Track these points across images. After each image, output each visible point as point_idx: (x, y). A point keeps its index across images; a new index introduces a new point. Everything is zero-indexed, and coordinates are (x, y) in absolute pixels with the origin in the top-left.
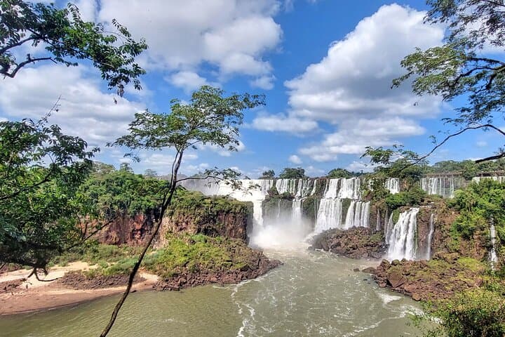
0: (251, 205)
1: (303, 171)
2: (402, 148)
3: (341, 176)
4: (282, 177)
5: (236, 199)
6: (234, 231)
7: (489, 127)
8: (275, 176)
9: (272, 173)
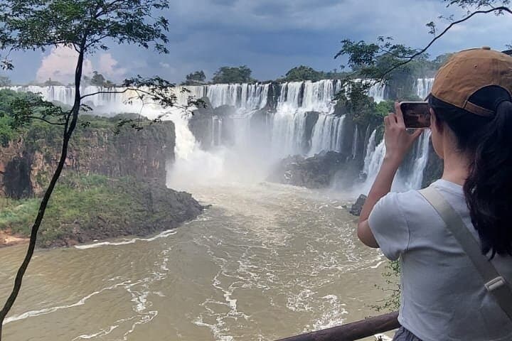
0: (170, 125)
1: (249, 71)
2: (389, 41)
3: (305, 78)
4: (216, 81)
5: (146, 118)
6: (145, 167)
7: (503, 11)
8: (206, 81)
9: (200, 76)
